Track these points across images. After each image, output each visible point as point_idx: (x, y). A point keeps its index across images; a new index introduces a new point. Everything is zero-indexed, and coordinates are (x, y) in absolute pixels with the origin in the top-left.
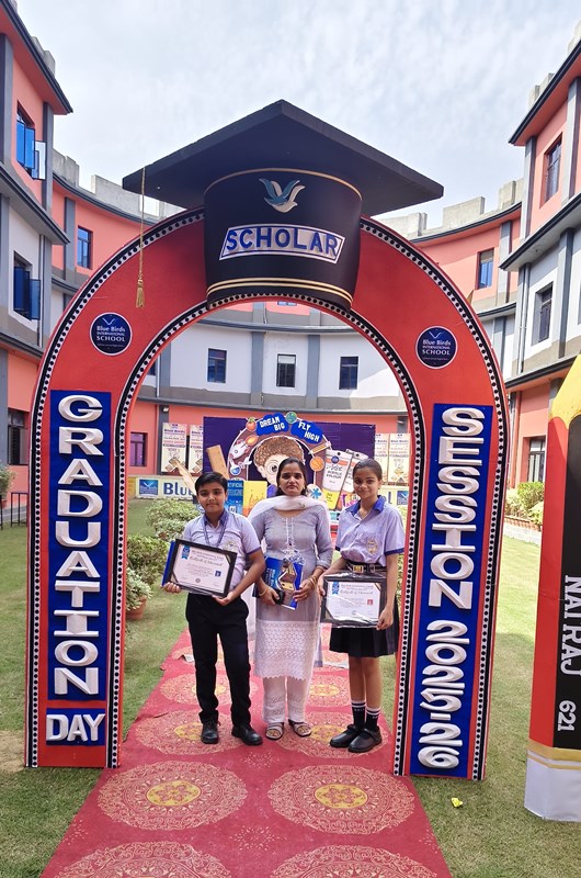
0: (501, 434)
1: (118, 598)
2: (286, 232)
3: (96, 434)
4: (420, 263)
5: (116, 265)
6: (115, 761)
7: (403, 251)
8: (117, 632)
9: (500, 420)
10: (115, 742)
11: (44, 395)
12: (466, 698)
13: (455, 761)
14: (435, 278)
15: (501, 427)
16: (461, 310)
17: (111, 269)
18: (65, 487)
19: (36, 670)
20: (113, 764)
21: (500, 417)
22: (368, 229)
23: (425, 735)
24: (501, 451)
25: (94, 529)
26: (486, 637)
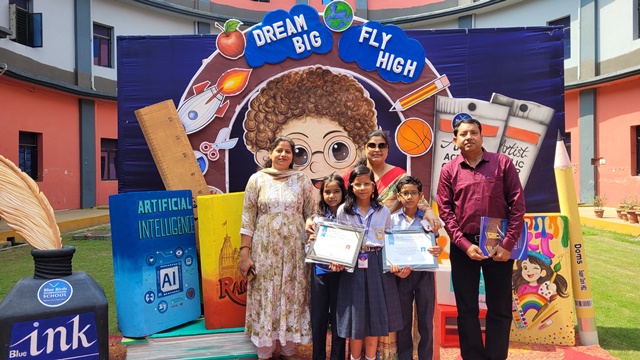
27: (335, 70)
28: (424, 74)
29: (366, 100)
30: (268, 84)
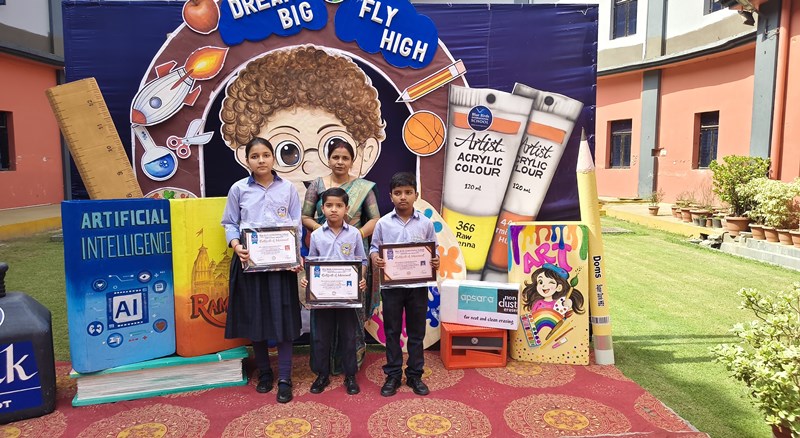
27: (331, 51)
28: (436, 58)
29: (368, 88)
30: (248, 66)
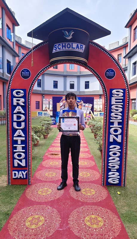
0: (128, 96)
1: (29, 141)
2: (70, 44)
3: (23, 100)
4: (105, 52)
5: (26, 56)
6: (30, 183)
7: (101, 49)
8: (30, 150)
9: (128, 92)
10: (30, 178)
11: (9, 90)
12: (120, 165)
13: (118, 182)
14: (109, 56)
15: (128, 94)
16: (116, 64)
17: (25, 57)
18: (15, 114)
19: (10, 160)
20: (30, 184)
21: (128, 91)
22: (91, 44)
23: (110, 175)
24: (128, 101)
25: (23, 124)
26: (125, 149)
28: (81, 101)
